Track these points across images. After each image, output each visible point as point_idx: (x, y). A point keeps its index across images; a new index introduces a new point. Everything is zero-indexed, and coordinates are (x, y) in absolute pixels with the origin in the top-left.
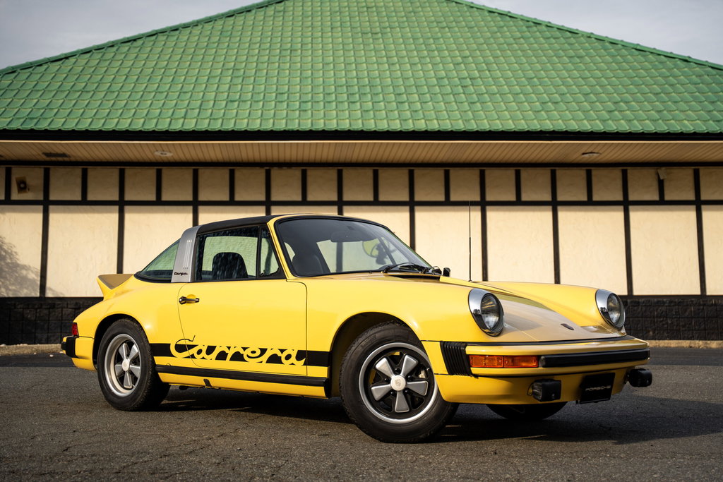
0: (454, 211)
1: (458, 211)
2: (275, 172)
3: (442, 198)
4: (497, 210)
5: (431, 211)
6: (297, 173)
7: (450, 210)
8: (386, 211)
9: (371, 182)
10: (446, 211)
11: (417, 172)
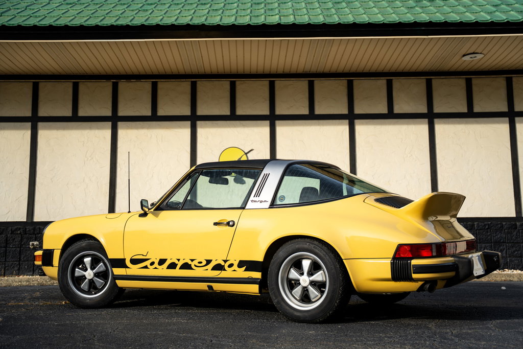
0: (319, 125)
1: (323, 125)
2: (123, 85)
3: (306, 111)
4: (367, 124)
5: (294, 125)
6: (147, 85)
7: (315, 125)
8: (244, 126)
9: (228, 94)
10: (311, 125)
11: (279, 83)
